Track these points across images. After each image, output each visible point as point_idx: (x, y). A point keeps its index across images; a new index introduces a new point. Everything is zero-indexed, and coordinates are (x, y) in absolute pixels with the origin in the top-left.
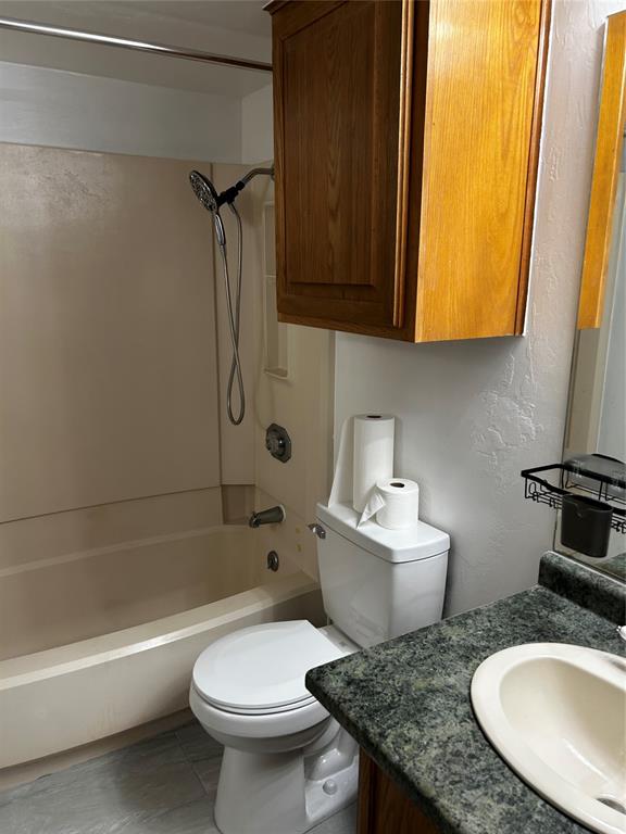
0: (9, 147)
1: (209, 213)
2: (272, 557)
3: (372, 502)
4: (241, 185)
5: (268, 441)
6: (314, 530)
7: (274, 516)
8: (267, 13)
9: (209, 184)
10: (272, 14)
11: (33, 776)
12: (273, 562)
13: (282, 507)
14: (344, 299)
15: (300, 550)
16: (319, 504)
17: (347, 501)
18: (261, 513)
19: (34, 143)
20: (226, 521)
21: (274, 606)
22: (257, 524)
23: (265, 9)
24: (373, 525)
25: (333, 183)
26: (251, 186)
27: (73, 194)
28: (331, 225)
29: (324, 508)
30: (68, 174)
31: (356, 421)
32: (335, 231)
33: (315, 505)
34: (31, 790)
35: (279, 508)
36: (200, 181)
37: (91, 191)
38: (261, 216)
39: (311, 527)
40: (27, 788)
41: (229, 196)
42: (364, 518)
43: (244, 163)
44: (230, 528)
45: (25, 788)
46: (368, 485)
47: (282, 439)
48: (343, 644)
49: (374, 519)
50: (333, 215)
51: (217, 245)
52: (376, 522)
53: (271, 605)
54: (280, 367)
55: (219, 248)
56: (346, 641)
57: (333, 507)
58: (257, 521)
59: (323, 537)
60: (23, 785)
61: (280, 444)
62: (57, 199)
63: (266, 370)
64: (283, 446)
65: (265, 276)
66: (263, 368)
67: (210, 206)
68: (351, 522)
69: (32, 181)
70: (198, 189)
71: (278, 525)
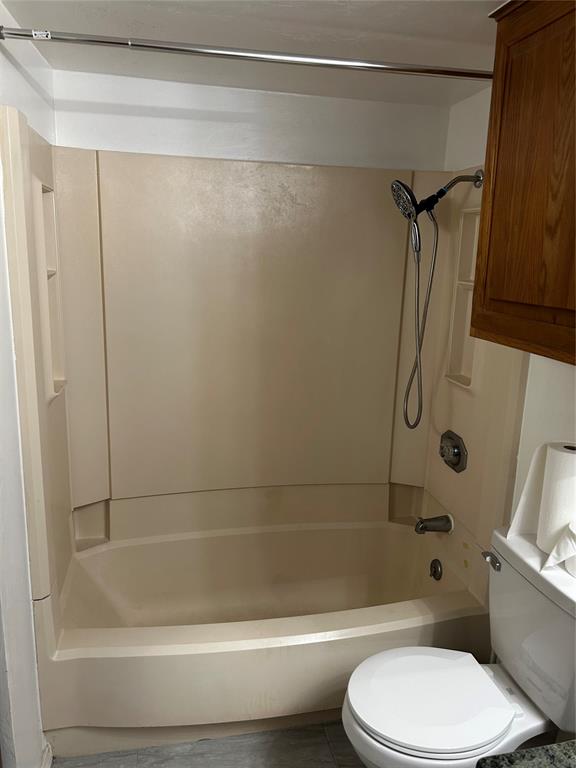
0: (235, 163)
1: (406, 221)
2: (435, 564)
3: (562, 545)
4: (442, 193)
5: (442, 448)
6: (488, 559)
7: (441, 525)
8: (494, 20)
9: (410, 193)
10: (498, 21)
11: (195, 738)
12: (436, 571)
13: (450, 516)
14: (554, 323)
15: (466, 566)
16: (496, 533)
17: (530, 534)
18: (429, 520)
19: (256, 159)
20: (391, 518)
21: (436, 624)
22: (424, 529)
23: (490, 17)
24: (560, 572)
25: (555, 197)
26: (451, 194)
27: (283, 204)
28: (547, 243)
29: (502, 538)
30: (282, 186)
31: (550, 450)
32: (551, 250)
33: (492, 532)
34: (192, 749)
35: (447, 518)
36: (402, 190)
37: (299, 201)
38: (458, 223)
39: (485, 554)
40: (188, 747)
41: (429, 204)
42: (551, 561)
43: (446, 170)
44: (394, 526)
45: (186, 747)
46: (558, 523)
47: (457, 447)
48: (511, 692)
49: (563, 565)
50: (551, 231)
51: (411, 251)
52: (565, 570)
53: (433, 622)
54: (462, 373)
55: (412, 255)
56: (514, 689)
57: (513, 539)
58: (424, 526)
59: (499, 569)
60: (185, 743)
61: (455, 454)
62: (269, 208)
63: (446, 376)
64: (458, 455)
65: (457, 282)
66: (444, 374)
67: (409, 215)
68: (534, 562)
69: (250, 193)
70: (398, 198)
71: (444, 535)
